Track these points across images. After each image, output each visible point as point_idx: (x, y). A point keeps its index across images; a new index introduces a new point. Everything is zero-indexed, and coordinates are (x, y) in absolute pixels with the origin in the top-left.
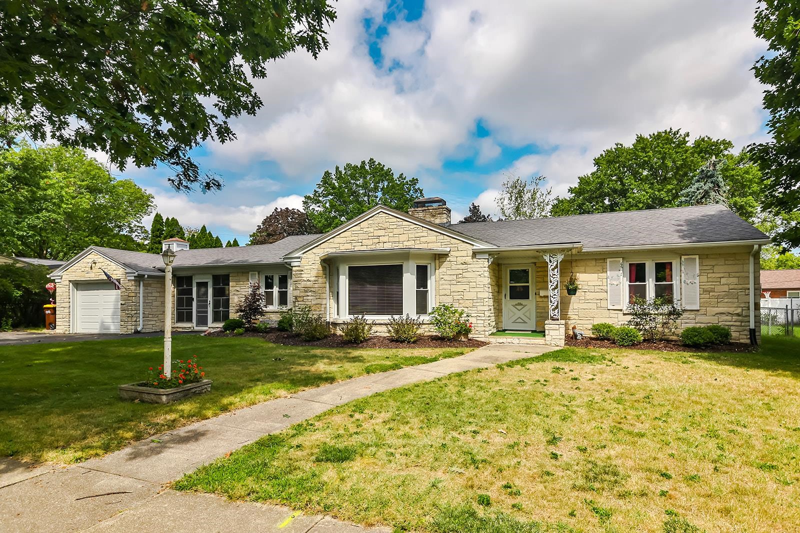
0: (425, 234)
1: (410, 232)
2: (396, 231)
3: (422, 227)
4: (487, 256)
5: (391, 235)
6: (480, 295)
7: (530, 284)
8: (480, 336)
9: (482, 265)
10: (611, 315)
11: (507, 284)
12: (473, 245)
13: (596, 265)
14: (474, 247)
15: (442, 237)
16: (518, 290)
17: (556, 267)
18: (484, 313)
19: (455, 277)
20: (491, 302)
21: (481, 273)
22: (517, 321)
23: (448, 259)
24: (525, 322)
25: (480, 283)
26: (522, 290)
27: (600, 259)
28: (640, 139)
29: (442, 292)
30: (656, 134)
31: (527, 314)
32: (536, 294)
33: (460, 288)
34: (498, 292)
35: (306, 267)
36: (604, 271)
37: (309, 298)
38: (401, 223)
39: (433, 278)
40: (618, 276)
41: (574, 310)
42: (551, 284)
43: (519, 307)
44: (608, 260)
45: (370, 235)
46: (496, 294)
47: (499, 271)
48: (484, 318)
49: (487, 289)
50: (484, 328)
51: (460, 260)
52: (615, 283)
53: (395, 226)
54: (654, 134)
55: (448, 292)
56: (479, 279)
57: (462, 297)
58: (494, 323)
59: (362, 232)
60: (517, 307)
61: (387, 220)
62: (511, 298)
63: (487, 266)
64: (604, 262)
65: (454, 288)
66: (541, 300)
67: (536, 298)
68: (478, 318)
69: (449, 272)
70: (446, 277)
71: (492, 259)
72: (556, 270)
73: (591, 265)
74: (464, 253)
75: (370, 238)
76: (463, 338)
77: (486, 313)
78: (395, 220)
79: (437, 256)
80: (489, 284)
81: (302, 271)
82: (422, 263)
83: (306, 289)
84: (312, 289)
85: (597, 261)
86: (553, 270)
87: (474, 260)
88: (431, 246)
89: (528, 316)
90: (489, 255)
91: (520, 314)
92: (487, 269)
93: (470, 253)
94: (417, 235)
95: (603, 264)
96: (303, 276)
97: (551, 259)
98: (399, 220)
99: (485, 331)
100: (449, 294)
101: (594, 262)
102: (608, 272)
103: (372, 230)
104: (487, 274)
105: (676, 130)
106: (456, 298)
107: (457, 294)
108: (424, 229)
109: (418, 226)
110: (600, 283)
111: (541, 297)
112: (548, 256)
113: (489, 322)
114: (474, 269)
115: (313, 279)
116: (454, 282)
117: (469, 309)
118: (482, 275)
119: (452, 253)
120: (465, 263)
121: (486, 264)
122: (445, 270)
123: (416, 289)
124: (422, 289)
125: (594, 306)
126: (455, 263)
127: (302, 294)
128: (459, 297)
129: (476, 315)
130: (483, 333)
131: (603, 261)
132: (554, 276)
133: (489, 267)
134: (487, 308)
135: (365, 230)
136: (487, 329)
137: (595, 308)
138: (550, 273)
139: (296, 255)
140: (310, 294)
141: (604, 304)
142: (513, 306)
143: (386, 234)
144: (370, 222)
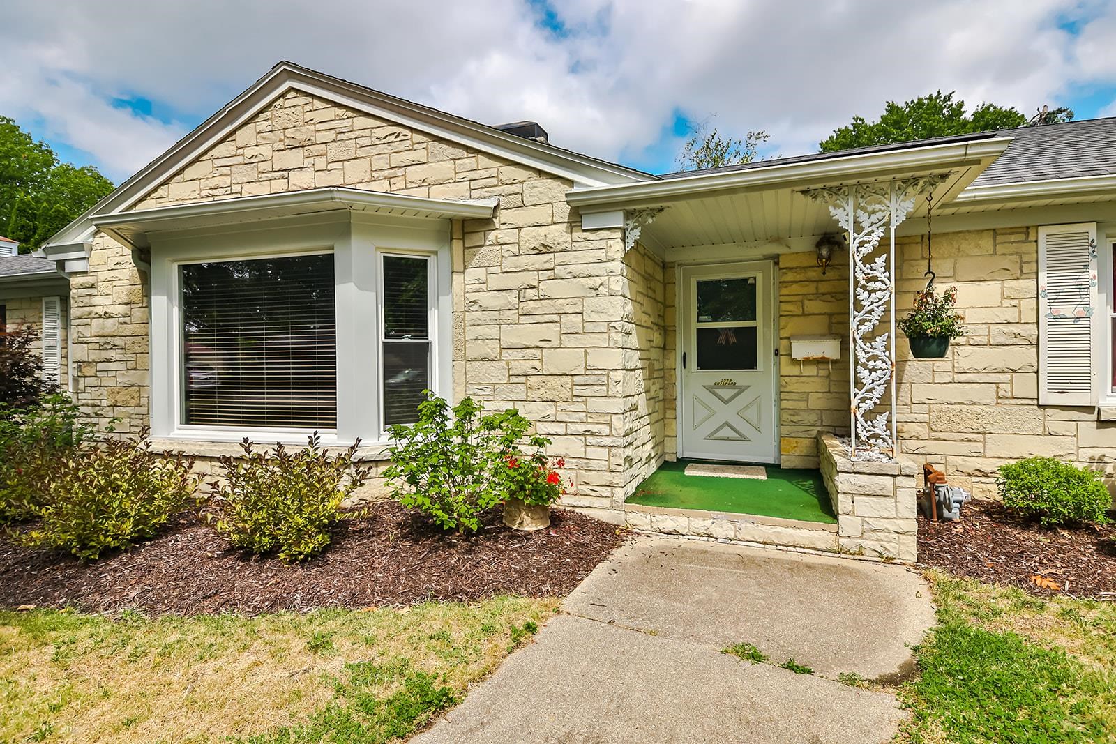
0: (420, 155)
1: (376, 150)
2: (335, 151)
3: (412, 130)
4: (618, 220)
5: (321, 163)
6: (598, 360)
7: (759, 323)
8: (597, 502)
9: (601, 254)
10: (1053, 427)
11: (690, 324)
12: (571, 183)
13: (995, 253)
14: (576, 189)
15: (470, 161)
16: (722, 340)
17: (883, 245)
18: (609, 424)
19: (512, 298)
20: (637, 382)
21: (598, 281)
22: (718, 435)
23: (492, 236)
24: (743, 438)
25: (595, 317)
26: (733, 339)
27: (1013, 231)
28: (892, 109)
29: (474, 350)
30: (916, 101)
31: (751, 414)
32: (777, 352)
33: (529, 334)
34: (664, 348)
35: (101, 276)
36: (1027, 269)
37: (113, 366)
38: (347, 123)
39: (445, 301)
40: (1079, 286)
41: (915, 408)
42: (860, 316)
43: (726, 393)
44: (1043, 233)
45: (262, 166)
46: (655, 354)
47: (667, 284)
48: (607, 441)
49: (619, 338)
50: (608, 477)
51: (532, 237)
52: (1069, 312)
53: (332, 135)
54: (912, 102)
55: (491, 349)
56: (592, 302)
57: (537, 364)
58: (649, 446)
59: (240, 160)
60: (719, 391)
61: (308, 116)
62: (702, 364)
63: (619, 256)
64: (1026, 241)
65: (512, 336)
66: (795, 370)
67: (778, 365)
68: (590, 440)
69: (495, 282)
70: (486, 299)
71: (637, 232)
72: (880, 261)
73: (976, 251)
74: (542, 215)
75: (264, 176)
76: (527, 520)
77: (616, 421)
78: (331, 113)
79: (457, 227)
80: (627, 319)
81: (92, 286)
82: (408, 248)
83: (102, 340)
84: (118, 342)
85: (999, 238)
86: (868, 259)
87: (577, 235)
88: (438, 194)
89: (754, 421)
90: (629, 215)
91: (727, 413)
92: (617, 266)
93: (563, 211)
94: (396, 160)
95: (1024, 247)
96: (96, 300)
97: (863, 217)
98: (340, 112)
99: (611, 485)
100: (494, 354)
101: (987, 243)
102: (1043, 276)
103: (266, 151)
104: (619, 284)
105: (948, 94)
106: (518, 367)
107: (521, 354)
108: (417, 137)
109: (397, 129)
110: (1011, 315)
111: (796, 362)
112: (850, 209)
113: (629, 451)
114: (575, 269)
115: (121, 309)
116: (512, 315)
117: (561, 406)
118: (603, 290)
119: (504, 216)
120: (546, 249)
121: (617, 248)
122: (480, 273)
123: (382, 338)
124: (407, 340)
125: (989, 394)
126: (515, 249)
127: (95, 356)
128: (526, 367)
129: (581, 428)
130: (605, 491)
131: (1022, 237)
132: (871, 285)
133: (626, 258)
134: (618, 405)
135: (249, 152)
136: (618, 480)
137: (991, 399)
138: (857, 270)
139: (78, 240)
140: (112, 354)
141: (1024, 386)
142: (710, 389)
143: (307, 162)
144: (261, 125)
